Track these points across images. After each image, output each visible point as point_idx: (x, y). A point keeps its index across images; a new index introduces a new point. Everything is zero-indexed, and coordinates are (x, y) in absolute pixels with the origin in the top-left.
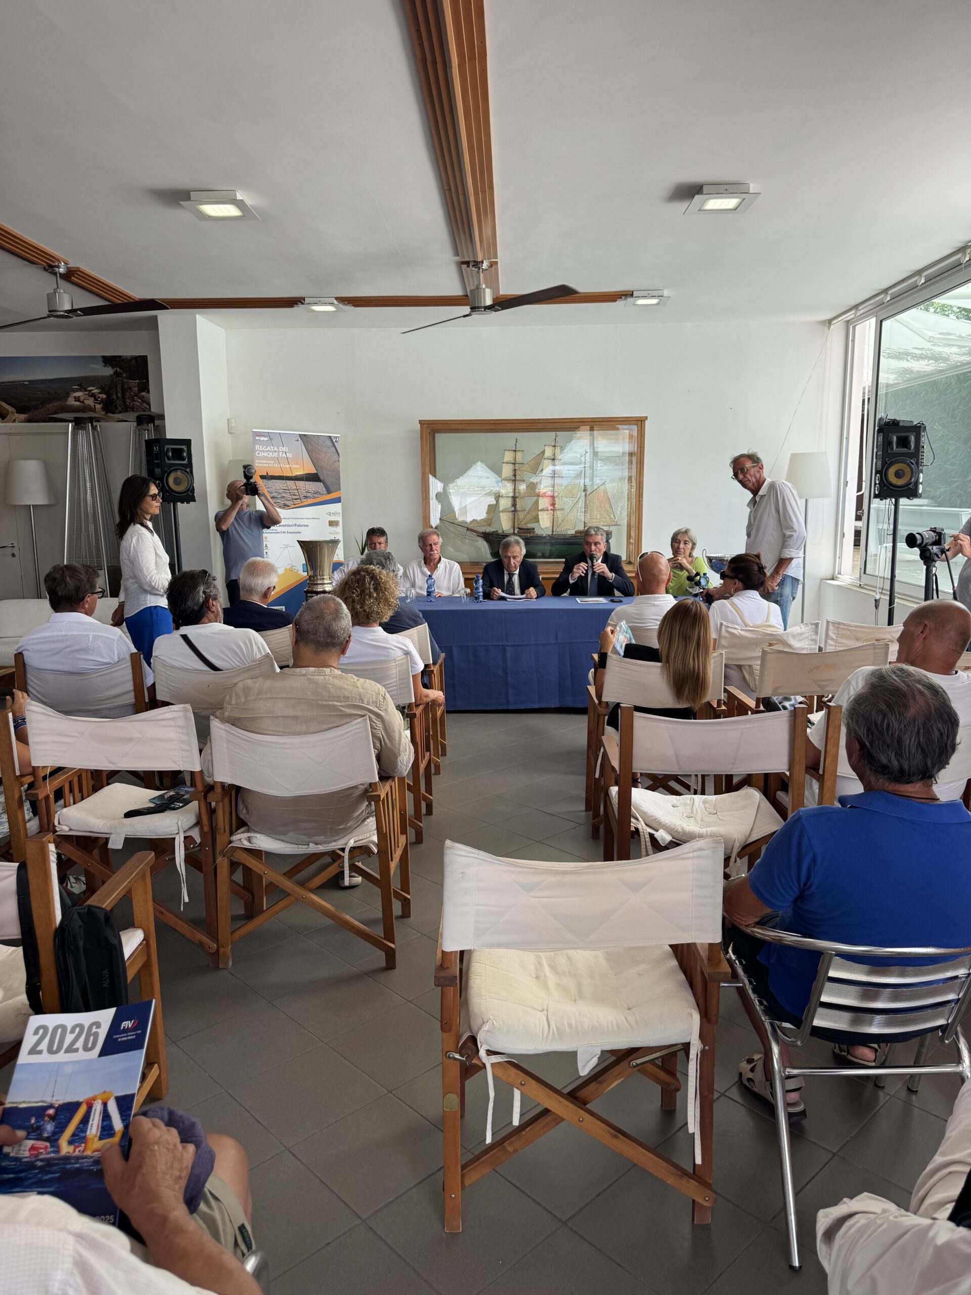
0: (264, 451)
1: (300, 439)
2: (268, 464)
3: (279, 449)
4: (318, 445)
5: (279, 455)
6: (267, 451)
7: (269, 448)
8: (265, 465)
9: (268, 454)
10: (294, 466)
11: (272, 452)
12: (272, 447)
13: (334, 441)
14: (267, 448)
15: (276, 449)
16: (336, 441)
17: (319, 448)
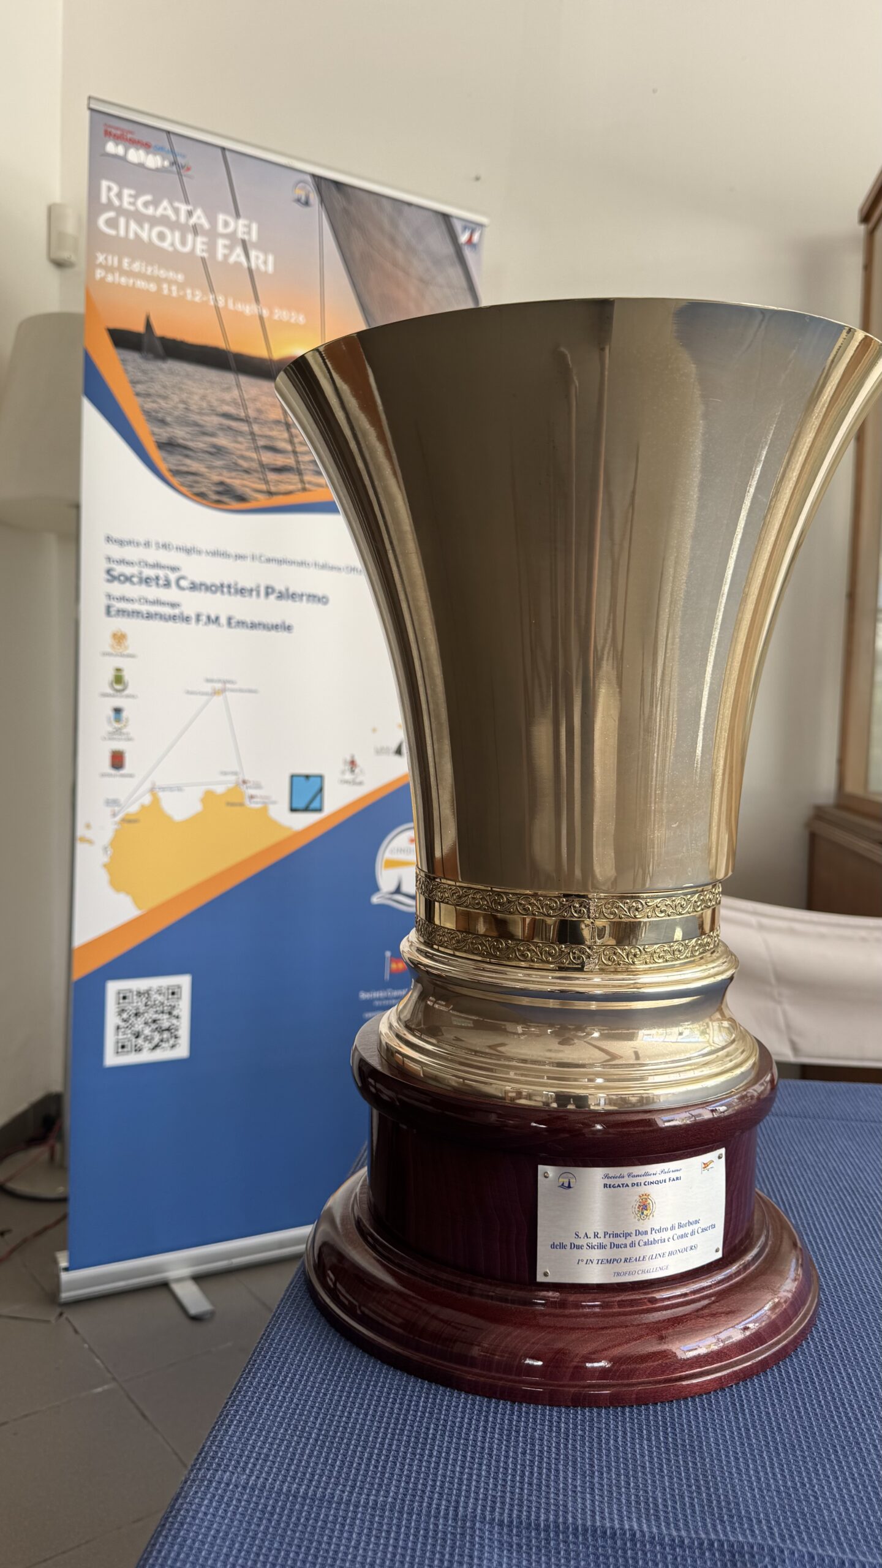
0: (140, 218)
1: (314, 198)
2: (158, 281)
3: (213, 222)
4: (393, 240)
5: (211, 247)
6: (154, 221)
7: (165, 208)
8: (141, 284)
9: (162, 236)
10: (281, 314)
11: (183, 229)
12: (184, 208)
13: (463, 238)
14: (156, 203)
15: (199, 217)
16: (470, 241)
17: (400, 256)
